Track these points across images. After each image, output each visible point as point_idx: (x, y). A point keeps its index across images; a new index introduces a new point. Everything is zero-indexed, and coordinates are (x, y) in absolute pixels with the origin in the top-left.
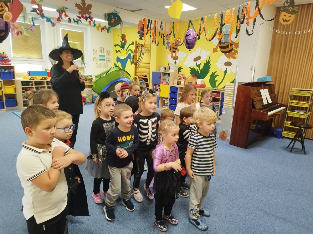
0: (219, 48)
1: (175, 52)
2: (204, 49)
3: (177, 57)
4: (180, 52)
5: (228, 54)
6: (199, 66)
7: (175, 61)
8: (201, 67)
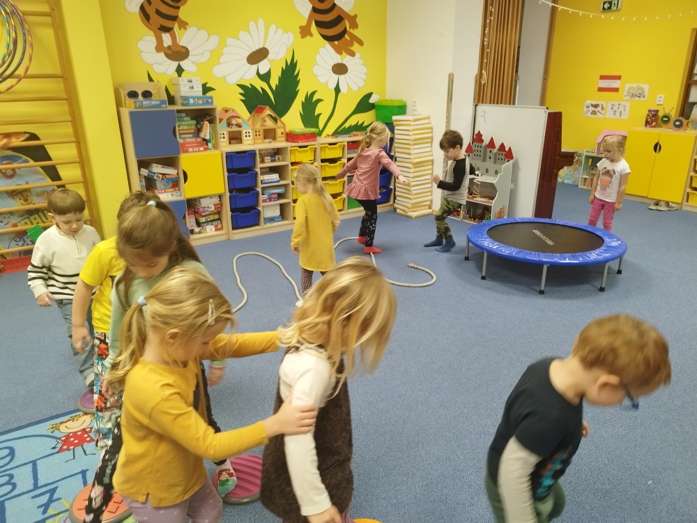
0: (313, 25)
1: (172, 28)
2: (273, 27)
3: (184, 50)
4: (191, 30)
5: (336, 43)
6: (266, 77)
7: (175, 64)
8: (274, 81)
